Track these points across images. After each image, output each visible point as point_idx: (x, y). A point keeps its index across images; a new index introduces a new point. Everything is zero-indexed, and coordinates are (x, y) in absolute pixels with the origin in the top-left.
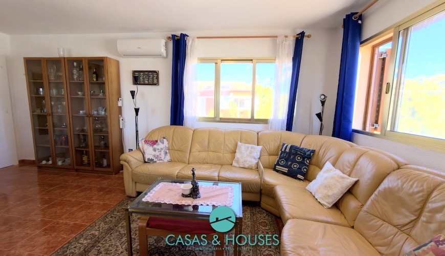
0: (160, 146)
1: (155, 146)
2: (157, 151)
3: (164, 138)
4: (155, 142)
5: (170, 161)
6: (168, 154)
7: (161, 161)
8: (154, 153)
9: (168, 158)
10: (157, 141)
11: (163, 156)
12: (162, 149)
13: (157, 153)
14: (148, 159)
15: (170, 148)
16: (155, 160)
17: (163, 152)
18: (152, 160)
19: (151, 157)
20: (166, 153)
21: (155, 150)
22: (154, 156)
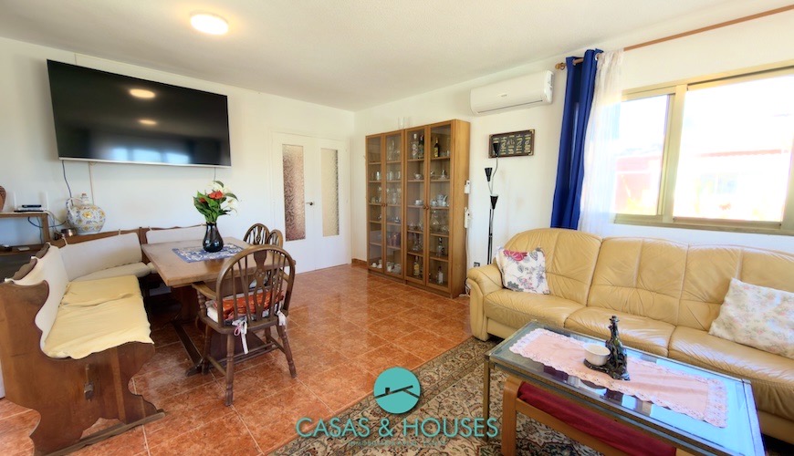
0: (529, 263)
1: (522, 263)
2: (525, 272)
3: (538, 250)
4: (521, 256)
5: (548, 294)
6: (544, 280)
7: (531, 291)
8: (519, 274)
9: (544, 287)
10: (525, 254)
11: (535, 282)
12: (534, 269)
13: (525, 275)
14: (509, 283)
15: (550, 270)
16: (520, 287)
17: (534, 276)
18: (515, 286)
19: (514, 281)
20: (541, 277)
21: (521, 269)
22: (520, 279)
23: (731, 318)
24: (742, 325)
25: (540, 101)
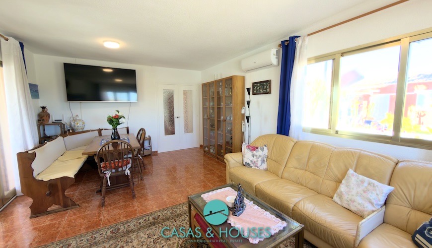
0: (259, 153)
1: (255, 152)
2: (255, 157)
3: (265, 146)
4: (255, 149)
5: (266, 170)
6: (266, 163)
7: (256, 168)
8: (252, 158)
9: (265, 166)
10: (257, 148)
11: (259, 163)
12: (260, 156)
13: (255, 159)
14: (246, 163)
15: (269, 157)
16: (251, 165)
17: (260, 159)
18: (249, 164)
19: (249, 162)
20: (264, 161)
21: (253, 156)
22: (252, 161)
23: (341, 192)
24: (345, 197)
25: (271, 65)
